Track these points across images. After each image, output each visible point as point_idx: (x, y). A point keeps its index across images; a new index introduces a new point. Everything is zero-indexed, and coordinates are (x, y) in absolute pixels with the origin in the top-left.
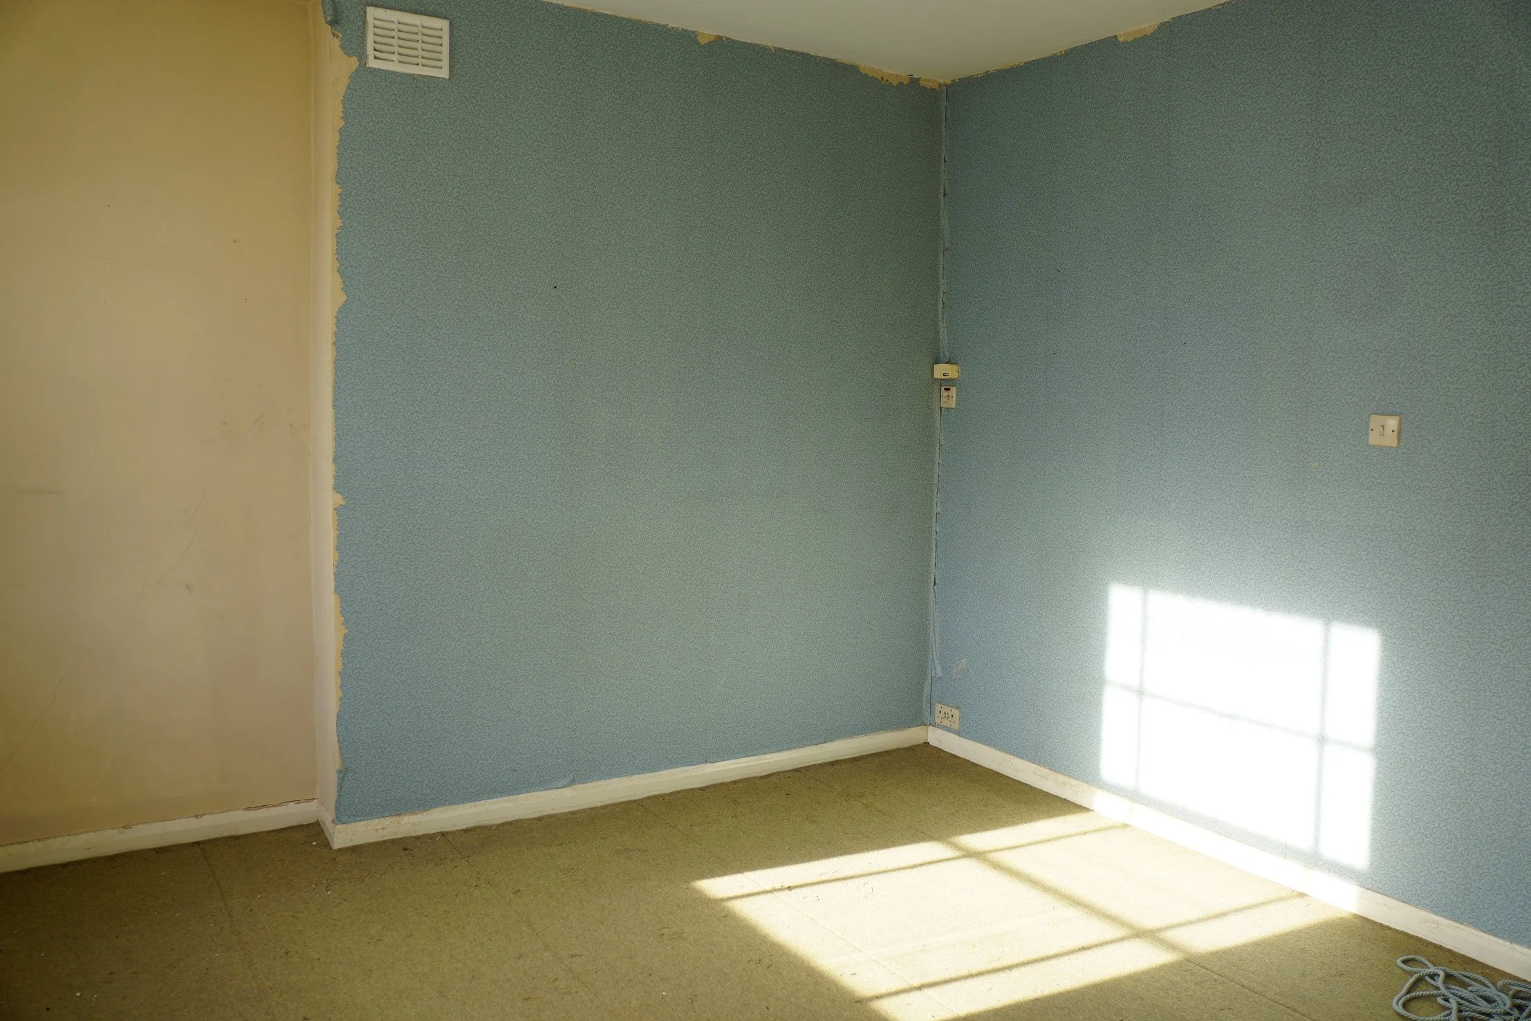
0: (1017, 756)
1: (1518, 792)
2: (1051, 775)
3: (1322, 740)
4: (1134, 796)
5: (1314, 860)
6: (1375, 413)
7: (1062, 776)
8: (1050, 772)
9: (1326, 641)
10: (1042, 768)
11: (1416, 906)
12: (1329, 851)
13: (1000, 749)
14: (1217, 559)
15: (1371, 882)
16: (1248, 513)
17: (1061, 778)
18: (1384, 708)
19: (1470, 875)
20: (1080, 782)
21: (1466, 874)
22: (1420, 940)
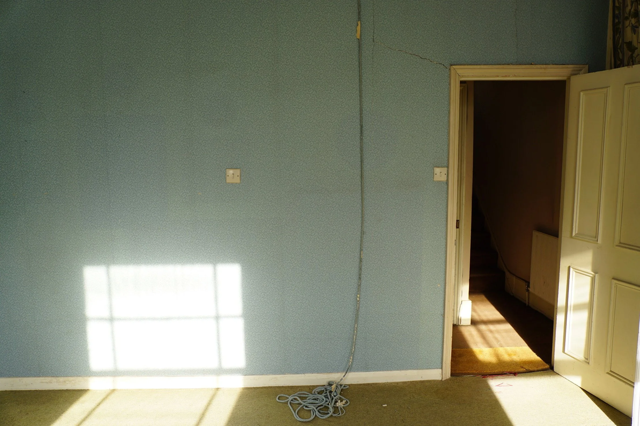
0: (25, 377)
1: (302, 317)
2: (54, 379)
3: (217, 318)
4: (115, 373)
5: (220, 371)
6: (228, 168)
7: (62, 378)
8: (52, 378)
9: (215, 274)
10: (46, 378)
11: (266, 374)
12: (226, 365)
13: (10, 376)
14: (150, 245)
15: (247, 372)
16: (166, 220)
17: (61, 379)
18: (244, 297)
19: (287, 354)
20: (75, 377)
21: (285, 355)
22: (271, 387)
